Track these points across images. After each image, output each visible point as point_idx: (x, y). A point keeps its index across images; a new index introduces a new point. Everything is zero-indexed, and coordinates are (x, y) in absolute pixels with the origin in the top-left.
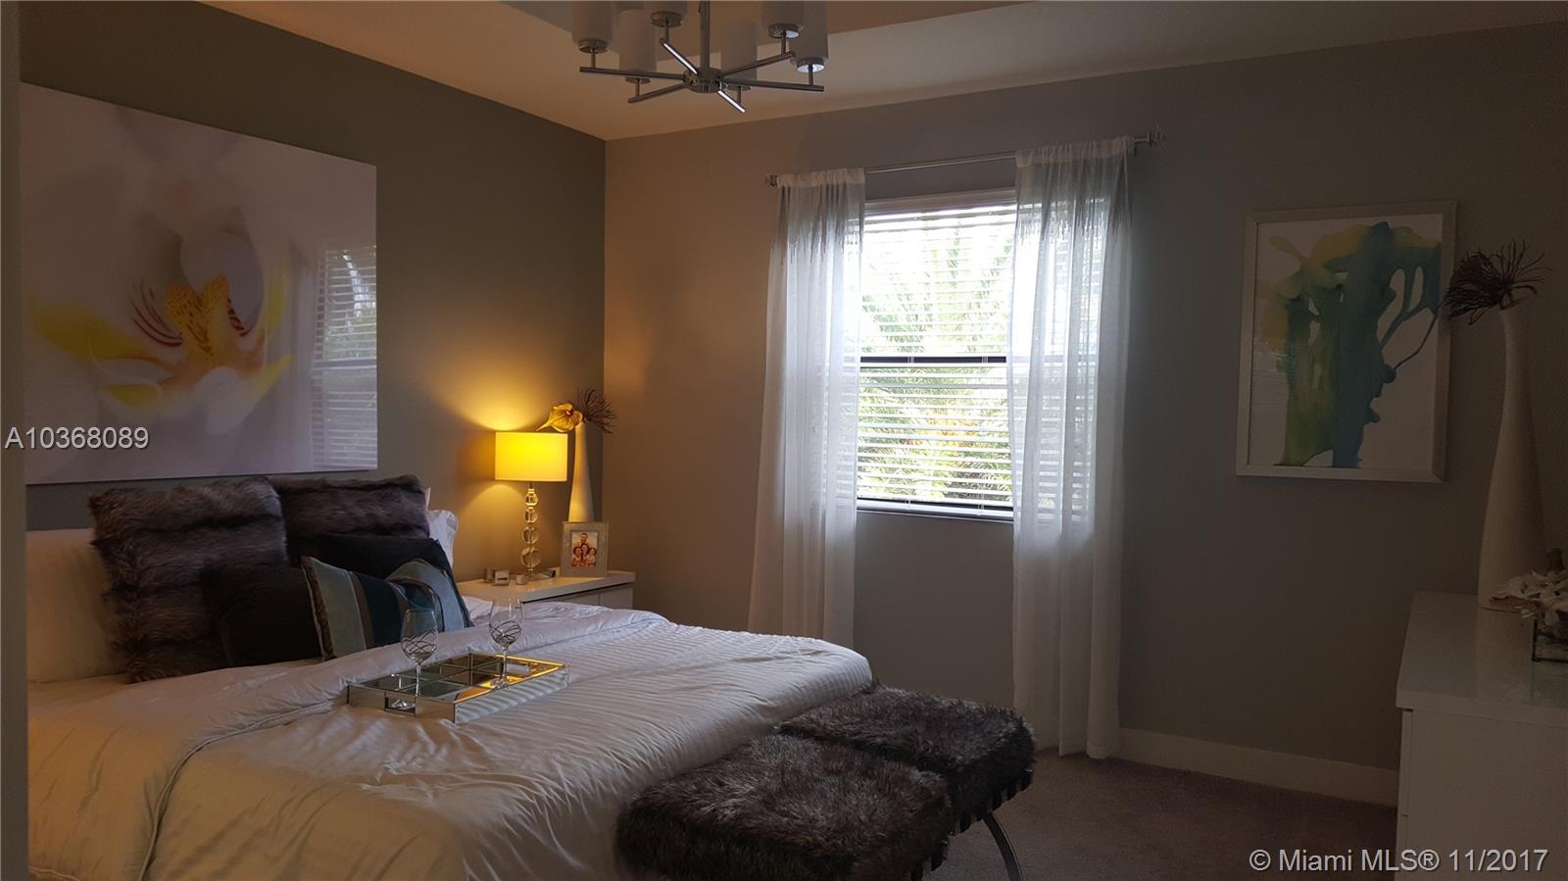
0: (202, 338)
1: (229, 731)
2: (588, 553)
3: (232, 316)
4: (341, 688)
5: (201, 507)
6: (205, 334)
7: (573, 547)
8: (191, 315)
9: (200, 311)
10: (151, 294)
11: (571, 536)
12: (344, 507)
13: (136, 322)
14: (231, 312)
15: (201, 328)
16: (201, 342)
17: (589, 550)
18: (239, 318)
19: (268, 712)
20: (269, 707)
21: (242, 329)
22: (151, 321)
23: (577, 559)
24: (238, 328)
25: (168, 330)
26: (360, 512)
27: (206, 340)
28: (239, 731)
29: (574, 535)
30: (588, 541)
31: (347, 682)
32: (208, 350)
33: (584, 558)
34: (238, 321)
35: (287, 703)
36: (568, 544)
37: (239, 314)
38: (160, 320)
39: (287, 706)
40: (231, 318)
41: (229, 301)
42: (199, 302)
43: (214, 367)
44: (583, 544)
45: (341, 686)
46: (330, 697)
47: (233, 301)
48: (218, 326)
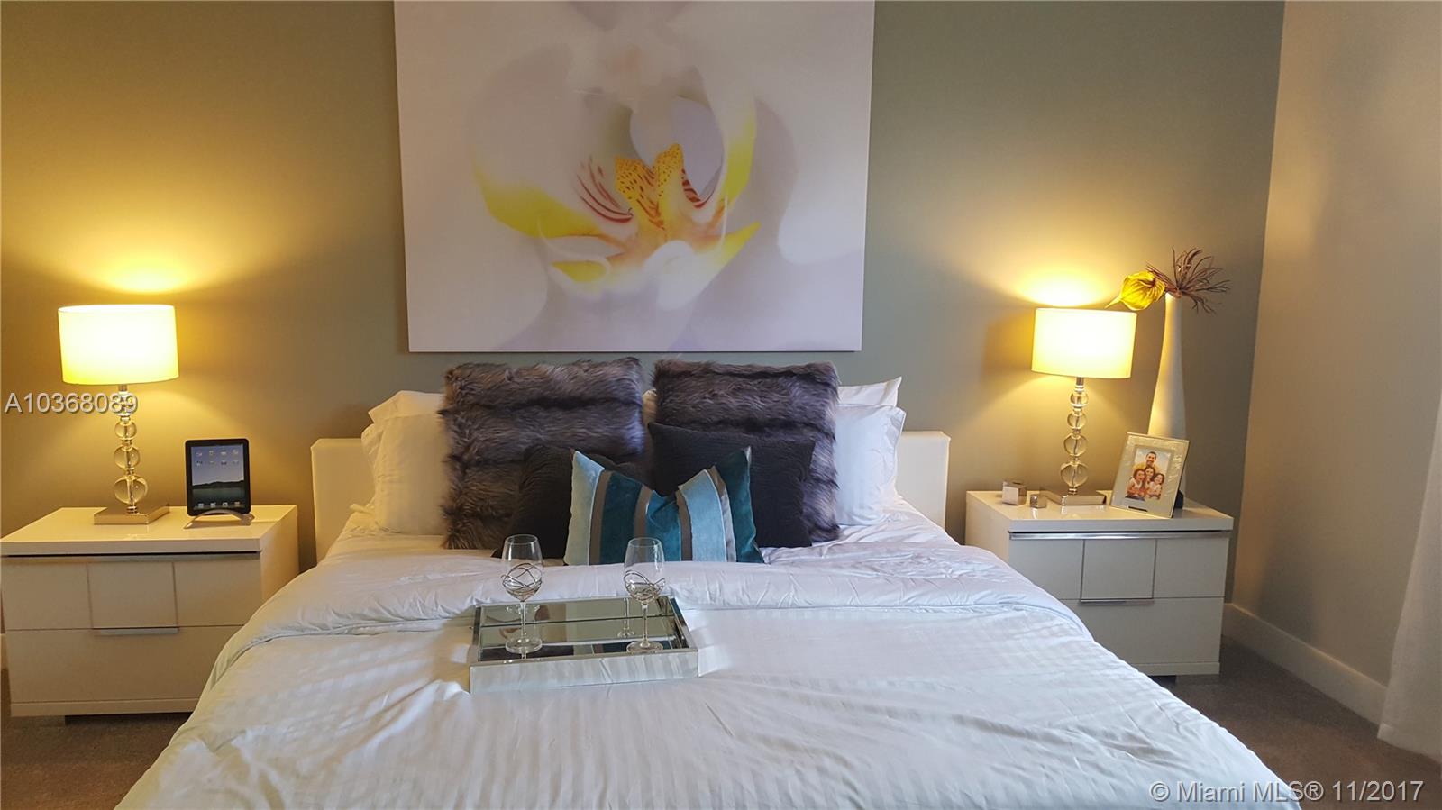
0: (653, 212)
1: (311, 629)
2: (1152, 479)
3: (687, 187)
4: (466, 606)
5: (538, 387)
6: (657, 209)
7: (1135, 468)
8: (642, 189)
9: (652, 185)
10: (600, 171)
11: (1135, 453)
12: (714, 396)
13: (584, 200)
14: (686, 183)
15: (652, 202)
16: (653, 217)
17: (1155, 475)
18: (695, 190)
19: (364, 617)
20: (366, 612)
21: (698, 200)
22: (601, 200)
23: (1136, 485)
24: (694, 199)
25: (616, 205)
26: (733, 402)
27: (658, 213)
28: (320, 631)
29: (1139, 453)
30: (1156, 463)
31: (477, 601)
32: (660, 224)
33: (1147, 485)
34: (694, 192)
35: (389, 612)
36: (1128, 464)
37: (694, 185)
38: (608, 197)
39: (389, 616)
40: (686, 190)
41: (684, 171)
42: (650, 176)
43: (666, 241)
44: (1149, 466)
45: (467, 604)
46: (447, 615)
47: (687, 172)
48: (670, 198)
